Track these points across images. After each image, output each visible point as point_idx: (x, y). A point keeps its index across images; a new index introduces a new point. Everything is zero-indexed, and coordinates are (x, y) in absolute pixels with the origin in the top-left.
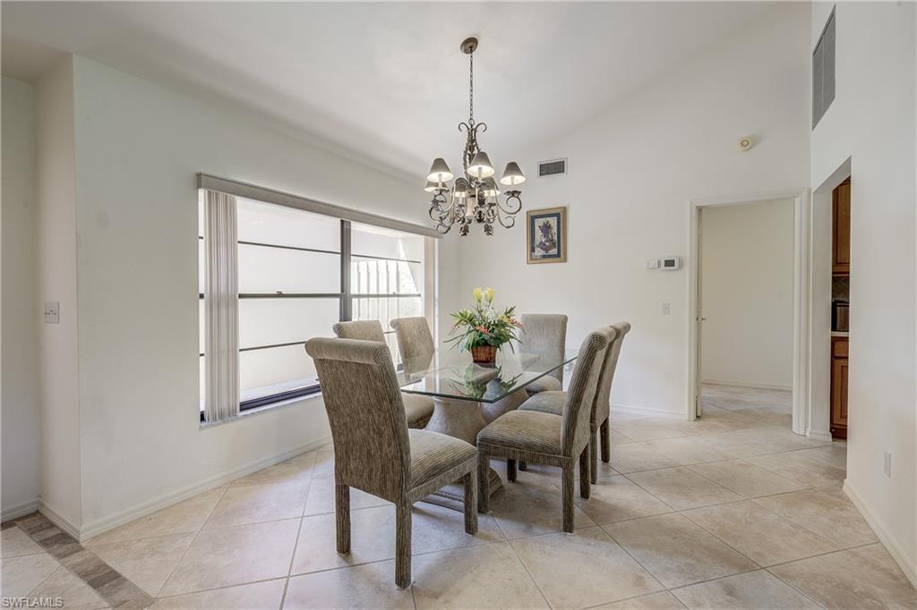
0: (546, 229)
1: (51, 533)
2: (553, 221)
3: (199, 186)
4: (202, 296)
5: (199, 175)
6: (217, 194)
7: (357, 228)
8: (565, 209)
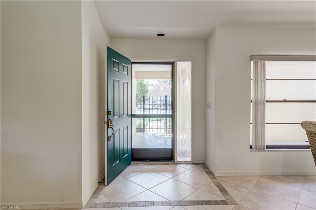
1: (208, 171)
3: (251, 60)
4: (251, 101)
5: (251, 56)
6: (258, 62)
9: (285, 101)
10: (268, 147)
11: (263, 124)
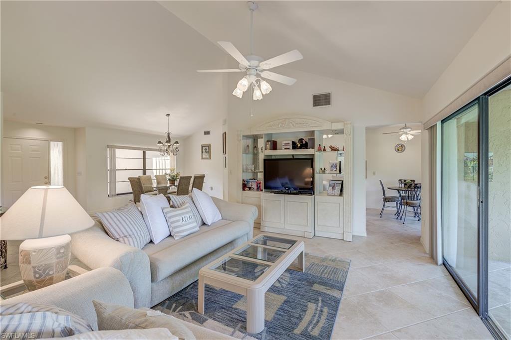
0: (206, 149)
2: (207, 148)
3: (108, 147)
4: (108, 170)
5: (108, 145)
6: (111, 149)
7: (147, 152)
8: (210, 145)
9: (126, 170)
10: (117, 195)
11: (115, 182)
